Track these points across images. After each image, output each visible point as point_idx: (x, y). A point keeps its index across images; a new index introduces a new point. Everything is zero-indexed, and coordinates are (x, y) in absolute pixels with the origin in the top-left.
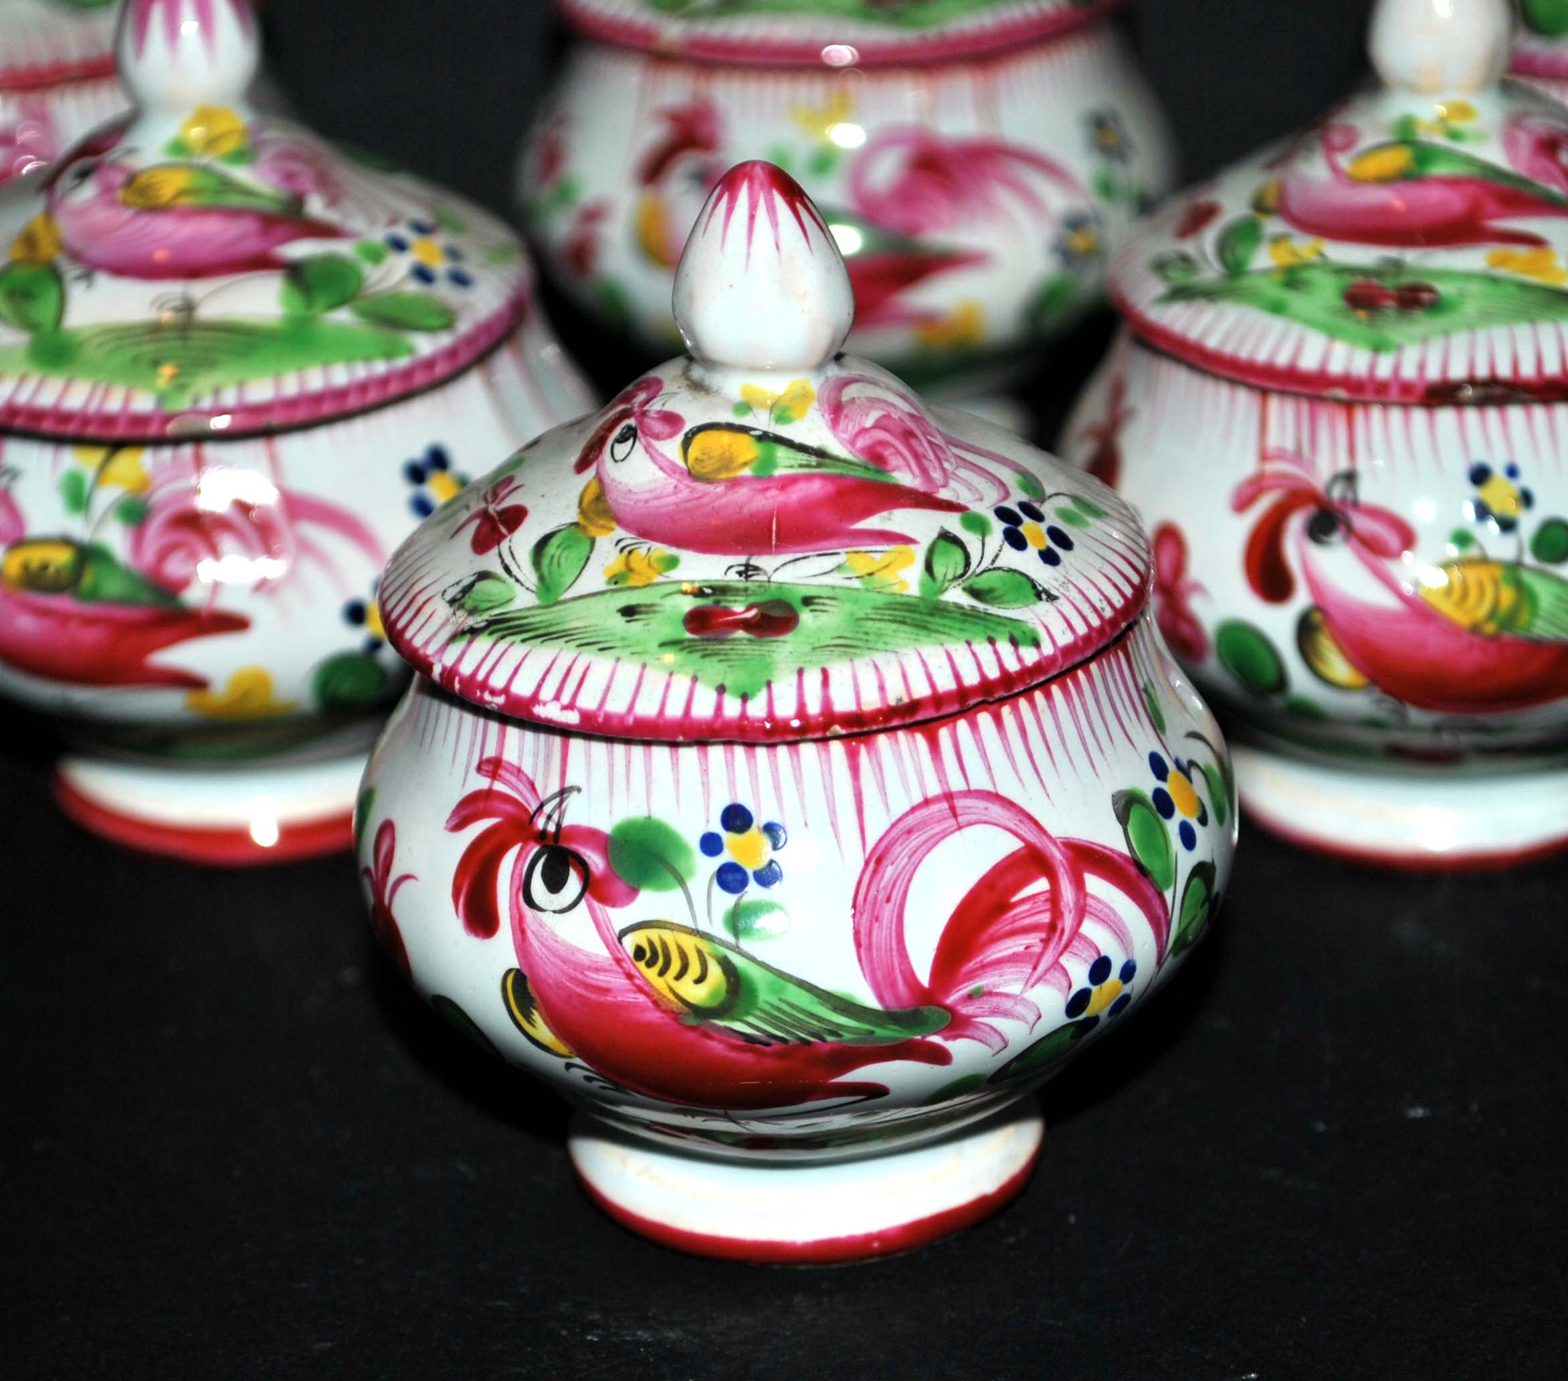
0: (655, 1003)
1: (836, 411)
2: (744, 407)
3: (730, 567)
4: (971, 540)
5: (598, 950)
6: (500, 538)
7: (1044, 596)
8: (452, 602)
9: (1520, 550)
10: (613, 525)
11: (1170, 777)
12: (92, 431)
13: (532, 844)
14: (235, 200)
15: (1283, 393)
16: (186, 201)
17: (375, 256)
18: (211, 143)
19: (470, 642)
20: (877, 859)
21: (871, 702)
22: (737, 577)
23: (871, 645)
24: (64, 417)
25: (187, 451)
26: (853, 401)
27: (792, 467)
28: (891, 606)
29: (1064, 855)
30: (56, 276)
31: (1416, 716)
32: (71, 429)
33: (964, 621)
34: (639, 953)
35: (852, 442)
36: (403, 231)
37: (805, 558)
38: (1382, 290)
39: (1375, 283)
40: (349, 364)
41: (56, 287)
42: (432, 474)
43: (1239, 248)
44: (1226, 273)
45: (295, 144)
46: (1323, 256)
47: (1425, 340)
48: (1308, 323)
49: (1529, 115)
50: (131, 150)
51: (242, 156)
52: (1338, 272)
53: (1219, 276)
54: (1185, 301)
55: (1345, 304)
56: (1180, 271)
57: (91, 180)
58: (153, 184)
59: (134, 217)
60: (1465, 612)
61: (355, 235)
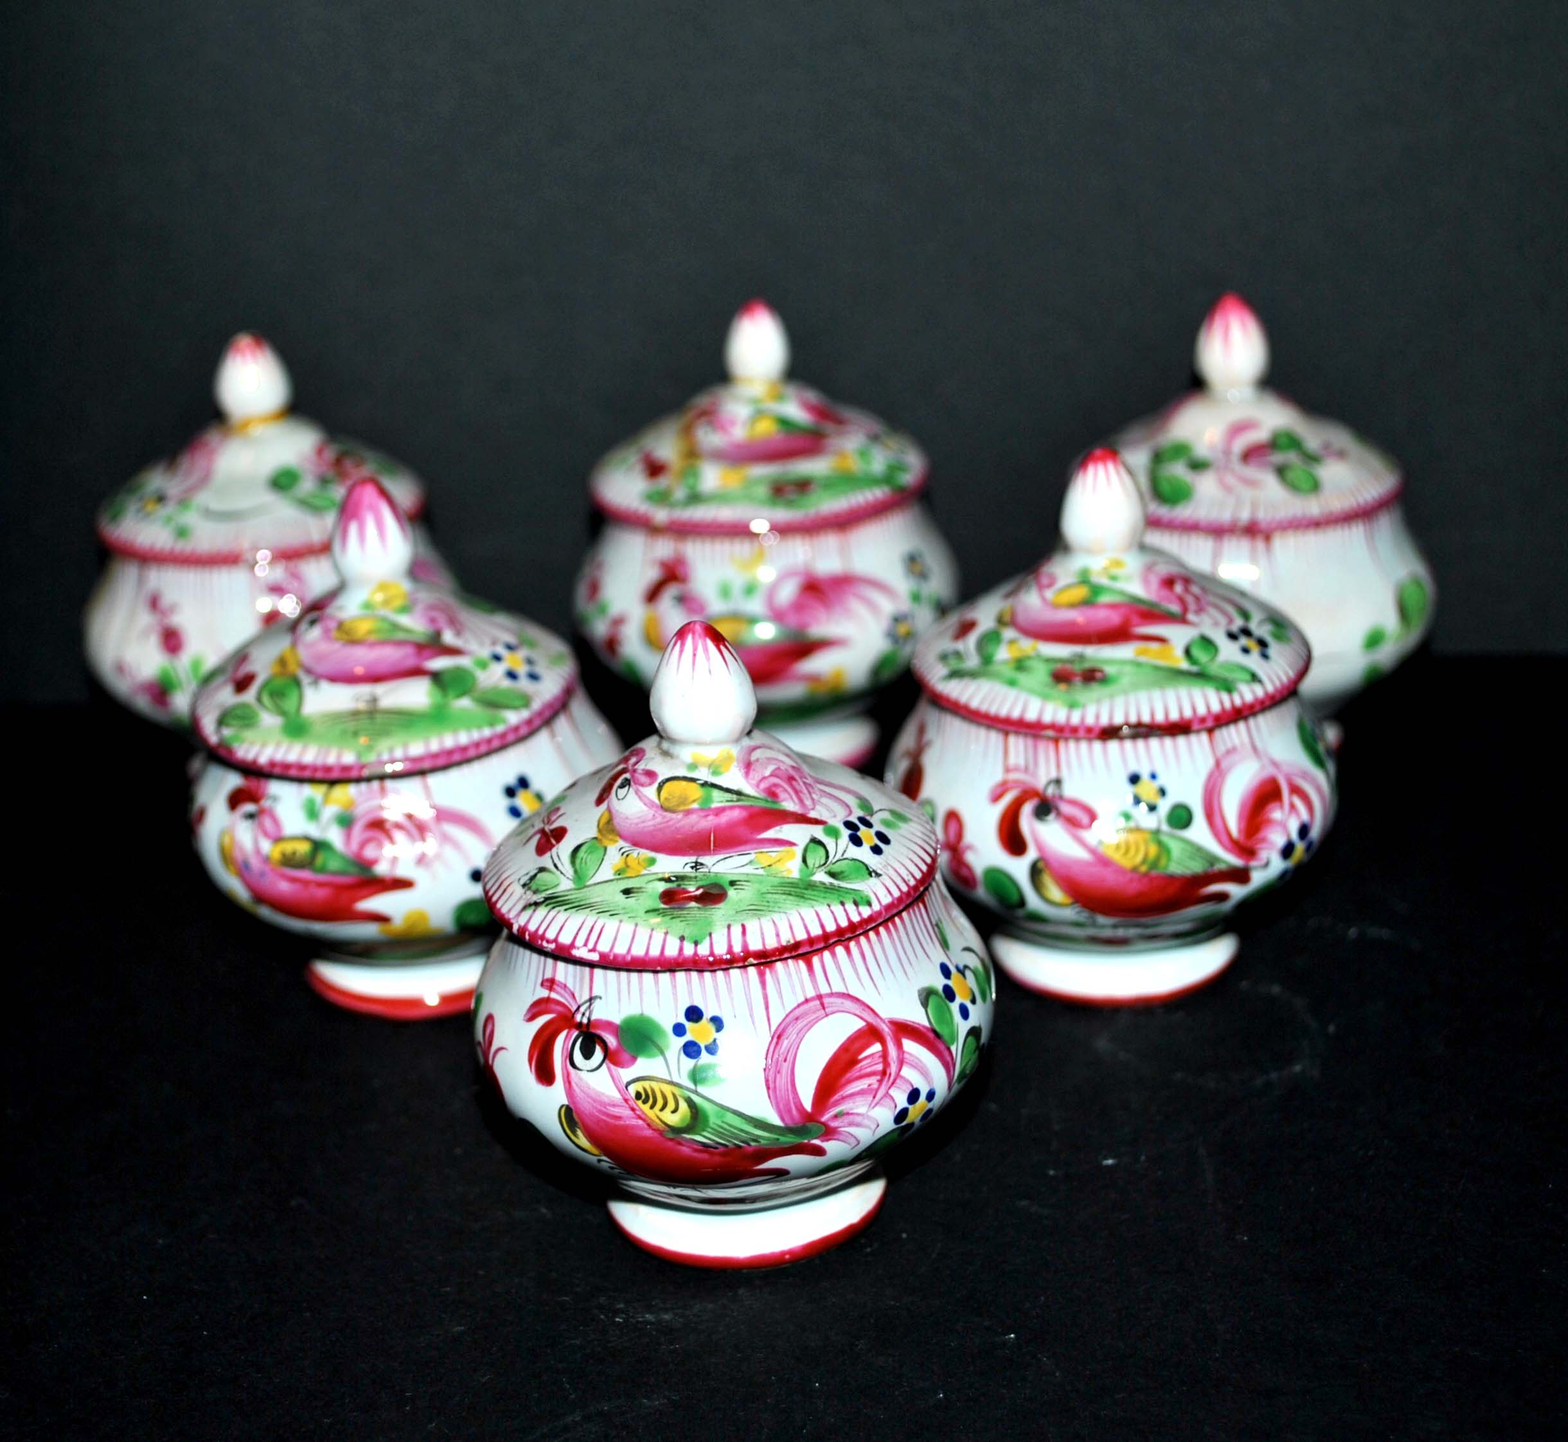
0: (649, 1125)
1: (748, 766)
2: (693, 766)
3: (686, 864)
4: (829, 842)
5: (615, 1095)
6: (551, 847)
7: (873, 874)
8: (524, 885)
9: (1159, 822)
10: (618, 838)
11: (952, 977)
12: (319, 775)
13: (574, 1030)
14: (401, 636)
15: (1017, 733)
16: (373, 638)
17: (483, 665)
18: (386, 602)
19: (534, 911)
20: (779, 1038)
21: (772, 944)
22: (690, 870)
23: (771, 909)
24: (302, 767)
25: (375, 784)
26: (757, 760)
27: (722, 802)
28: (782, 885)
29: (889, 1029)
30: (297, 683)
31: (1101, 919)
32: (307, 774)
33: (826, 892)
34: (638, 1096)
35: (758, 786)
36: (500, 650)
37: (730, 857)
38: (1073, 671)
39: (1068, 667)
40: (469, 731)
41: (298, 691)
42: (520, 792)
43: (989, 647)
44: (982, 662)
45: (436, 600)
46: (1037, 651)
47: (1099, 701)
48: (1030, 692)
49: (1157, 564)
50: (340, 608)
51: (404, 609)
52: (1047, 661)
53: (977, 664)
54: (959, 679)
55: (1051, 681)
56: (955, 661)
57: (317, 626)
58: (352, 628)
59: (342, 647)
60: (1128, 861)
61: (470, 654)
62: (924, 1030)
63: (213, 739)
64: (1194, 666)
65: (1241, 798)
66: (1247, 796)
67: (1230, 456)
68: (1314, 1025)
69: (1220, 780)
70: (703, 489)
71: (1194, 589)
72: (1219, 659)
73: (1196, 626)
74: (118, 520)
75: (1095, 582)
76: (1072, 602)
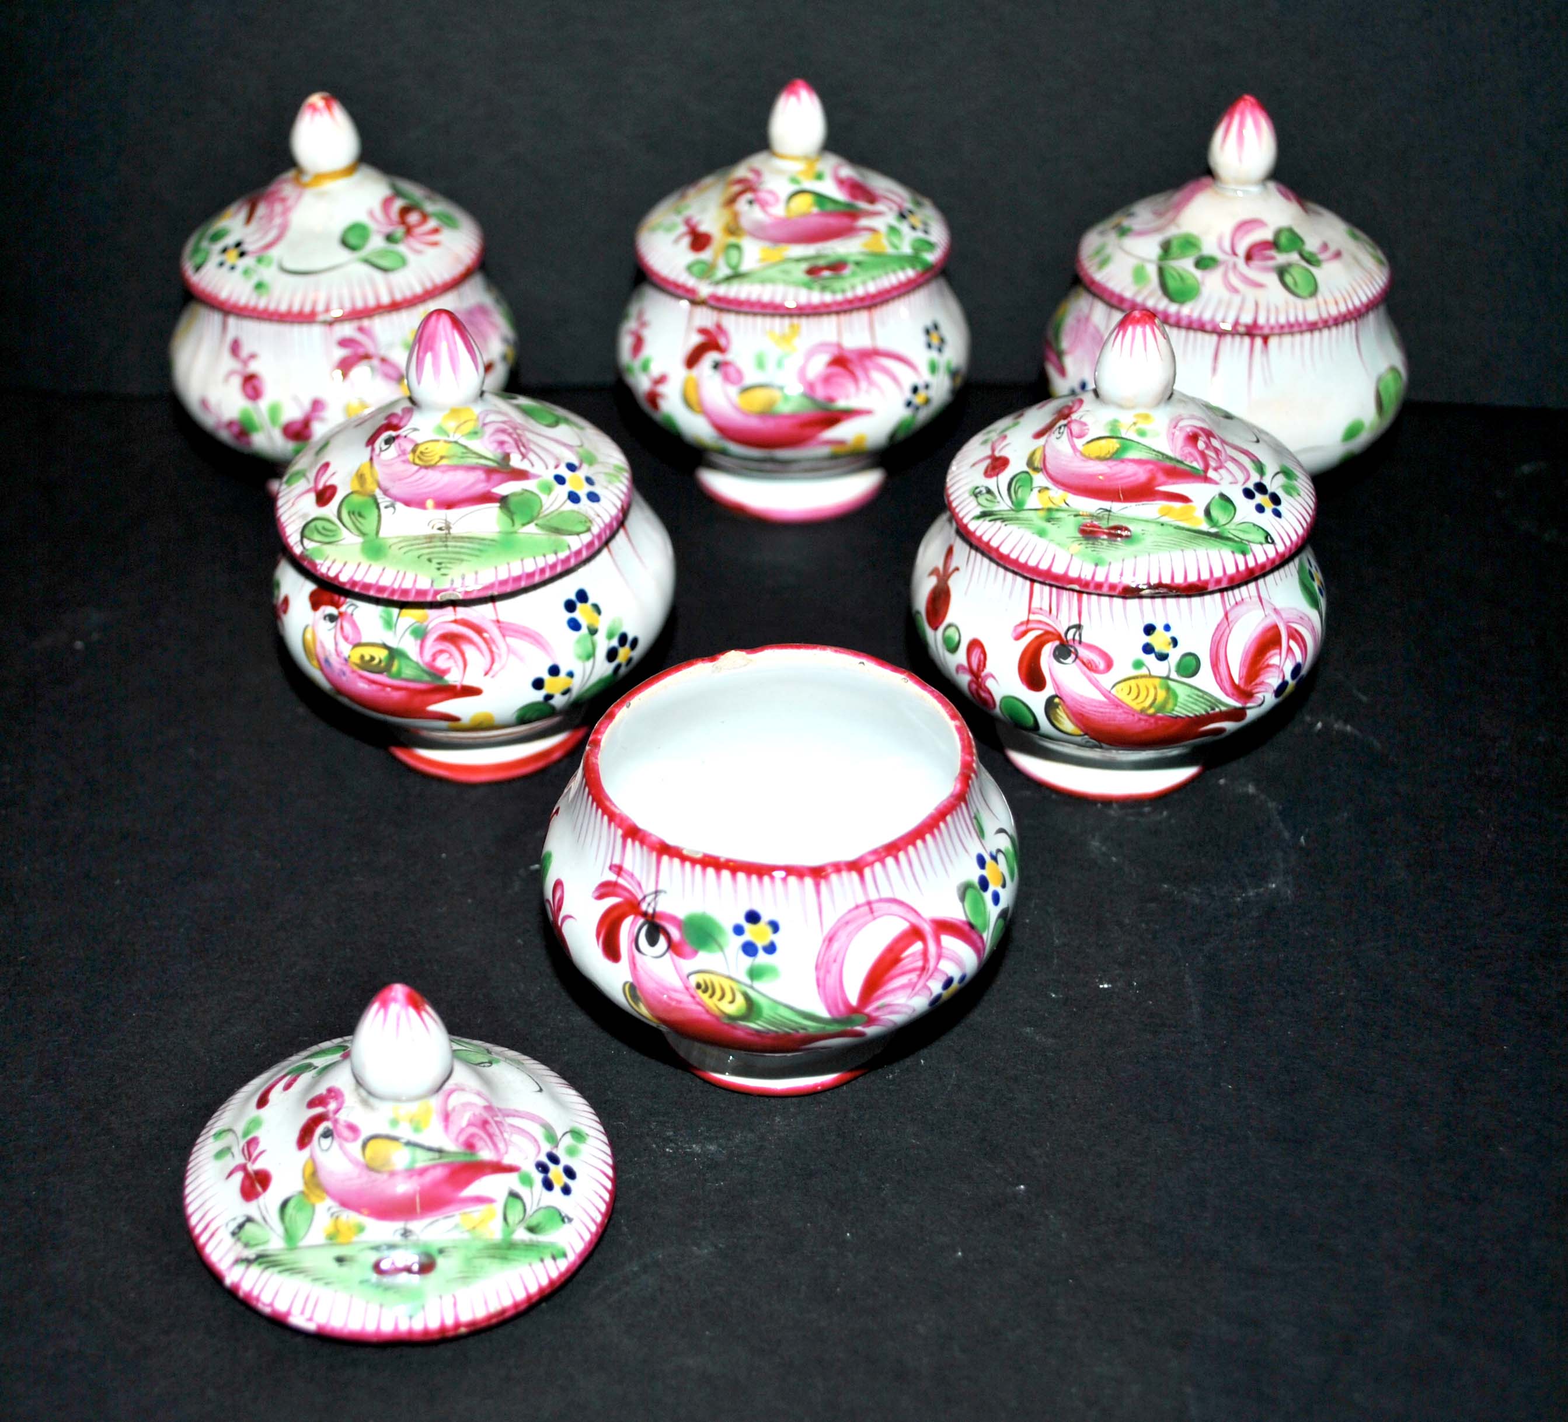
0: (707, 1011)
5: (678, 984)
9: (1169, 671)
11: (987, 866)
13: (640, 917)
14: (473, 461)
15: (1043, 583)
16: (444, 462)
17: (547, 489)
18: (459, 428)
20: (830, 939)
24: (382, 589)
25: (448, 609)
29: (931, 927)
30: (376, 503)
32: (383, 596)
34: (699, 986)
36: (563, 471)
38: (1099, 527)
39: (1096, 523)
40: (534, 558)
41: (376, 511)
42: (579, 605)
43: (1020, 491)
44: (1013, 507)
45: (504, 422)
46: (1067, 504)
47: (1123, 560)
48: (1059, 544)
49: (1182, 419)
50: (415, 430)
51: (476, 433)
52: (1076, 516)
53: (1008, 508)
54: (990, 521)
55: (1079, 535)
56: (987, 500)
57: (393, 446)
58: (427, 451)
59: (417, 471)
60: (1138, 704)
61: (536, 476)
62: (960, 924)
63: (298, 550)
64: (1212, 527)
65: (1245, 648)
66: (1251, 645)
67: (1235, 254)
68: (1287, 835)
69: (1228, 631)
70: (744, 268)
71: (1215, 443)
72: (1237, 519)
73: (1216, 483)
74: (204, 271)
75: (1124, 436)
76: (1103, 455)
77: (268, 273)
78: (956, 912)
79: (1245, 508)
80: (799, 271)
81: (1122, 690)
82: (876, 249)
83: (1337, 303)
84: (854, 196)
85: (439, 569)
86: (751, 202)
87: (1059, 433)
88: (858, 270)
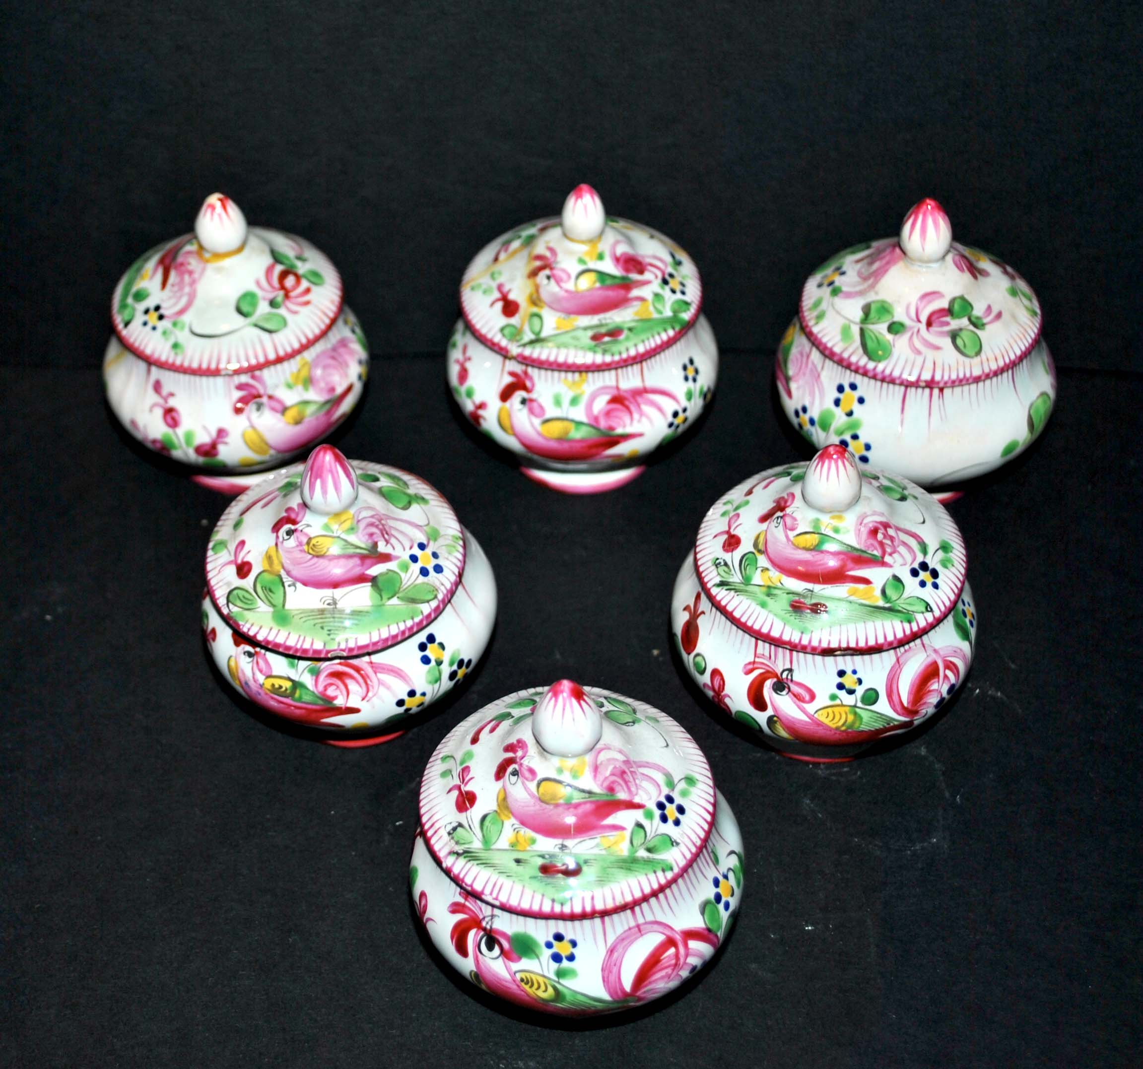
0: (528, 996)
1: (595, 771)
2: (560, 771)
3: (556, 845)
5: (508, 977)
6: (466, 809)
7: (674, 844)
8: (449, 833)
9: (856, 701)
11: (721, 885)
13: (481, 931)
14: (351, 551)
15: (764, 640)
16: (330, 552)
17: (406, 567)
19: (457, 858)
20: (611, 951)
21: (610, 905)
22: (558, 850)
23: (609, 879)
24: (288, 648)
26: (602, 762)
28: (617, 861)
29: (681, 937)
30: (282, 583)
33: (644, 864)
34: (522, 980)
35: (602, 785)
36: (416, 551)
37: (584, 840)
38: (804, 604)
39: (802, 600)
40: (397, 624)
41: (282, 588)
42: (429, 645)
43: (748, 568)
44: (743, 581)
45: (372, 517)
46: (782, 584)
47: (822, 629)
48: (775, 615)
49: (866, 517)
50: (308, 526)
51: (352, 529)
52: (788, 593)
53: (739, 581)
54: (727, 590)
55: (790, 609)
56: (724, 571)
57: (292, 537)
58: (318, 544)
59: (311, 559)
60: (834, 724)
61: (397, 558)
62: (701, 931)
64: (887, 603)
65: (912, 680)
66: (916, 679)
67: (919, 321)
68: (947, 794)
69: (899, 670)
70: (543, 334)
71: (891, 532)
72: (905, 595)
73: (890, 566)
74: (130, 327)
75: (823, 532)
76: (808, 546)
77: (182, 336)
78: (697, 922)
79: (911, 584)
80: (585, 337)
81: (822, 715)
82: (644, 316)
83: (996, 359)
84: (627, 270)
85: (329, 635)
86: (548, 278)
87: (777, 523)
88: (631, 335)
